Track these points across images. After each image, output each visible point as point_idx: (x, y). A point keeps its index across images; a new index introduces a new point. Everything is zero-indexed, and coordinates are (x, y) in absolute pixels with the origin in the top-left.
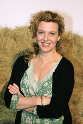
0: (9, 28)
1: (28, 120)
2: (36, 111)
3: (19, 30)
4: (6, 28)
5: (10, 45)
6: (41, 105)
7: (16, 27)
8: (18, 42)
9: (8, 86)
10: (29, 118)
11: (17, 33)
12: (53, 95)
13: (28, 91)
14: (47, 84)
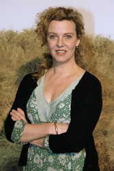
0: (15, 31)
1: (37, 159)
2: (48, 143)
3: (29, 34)
4: (10, 31)
5: (17, 55)
6: (55, 133)
7: (24, 30)
8: (28, 51)
9: (11, 111)
10: (37, 156)
11: (26, 39)
12: (71, 121)
13: (37, 117)
14: (63, 105)
